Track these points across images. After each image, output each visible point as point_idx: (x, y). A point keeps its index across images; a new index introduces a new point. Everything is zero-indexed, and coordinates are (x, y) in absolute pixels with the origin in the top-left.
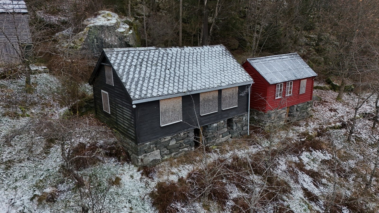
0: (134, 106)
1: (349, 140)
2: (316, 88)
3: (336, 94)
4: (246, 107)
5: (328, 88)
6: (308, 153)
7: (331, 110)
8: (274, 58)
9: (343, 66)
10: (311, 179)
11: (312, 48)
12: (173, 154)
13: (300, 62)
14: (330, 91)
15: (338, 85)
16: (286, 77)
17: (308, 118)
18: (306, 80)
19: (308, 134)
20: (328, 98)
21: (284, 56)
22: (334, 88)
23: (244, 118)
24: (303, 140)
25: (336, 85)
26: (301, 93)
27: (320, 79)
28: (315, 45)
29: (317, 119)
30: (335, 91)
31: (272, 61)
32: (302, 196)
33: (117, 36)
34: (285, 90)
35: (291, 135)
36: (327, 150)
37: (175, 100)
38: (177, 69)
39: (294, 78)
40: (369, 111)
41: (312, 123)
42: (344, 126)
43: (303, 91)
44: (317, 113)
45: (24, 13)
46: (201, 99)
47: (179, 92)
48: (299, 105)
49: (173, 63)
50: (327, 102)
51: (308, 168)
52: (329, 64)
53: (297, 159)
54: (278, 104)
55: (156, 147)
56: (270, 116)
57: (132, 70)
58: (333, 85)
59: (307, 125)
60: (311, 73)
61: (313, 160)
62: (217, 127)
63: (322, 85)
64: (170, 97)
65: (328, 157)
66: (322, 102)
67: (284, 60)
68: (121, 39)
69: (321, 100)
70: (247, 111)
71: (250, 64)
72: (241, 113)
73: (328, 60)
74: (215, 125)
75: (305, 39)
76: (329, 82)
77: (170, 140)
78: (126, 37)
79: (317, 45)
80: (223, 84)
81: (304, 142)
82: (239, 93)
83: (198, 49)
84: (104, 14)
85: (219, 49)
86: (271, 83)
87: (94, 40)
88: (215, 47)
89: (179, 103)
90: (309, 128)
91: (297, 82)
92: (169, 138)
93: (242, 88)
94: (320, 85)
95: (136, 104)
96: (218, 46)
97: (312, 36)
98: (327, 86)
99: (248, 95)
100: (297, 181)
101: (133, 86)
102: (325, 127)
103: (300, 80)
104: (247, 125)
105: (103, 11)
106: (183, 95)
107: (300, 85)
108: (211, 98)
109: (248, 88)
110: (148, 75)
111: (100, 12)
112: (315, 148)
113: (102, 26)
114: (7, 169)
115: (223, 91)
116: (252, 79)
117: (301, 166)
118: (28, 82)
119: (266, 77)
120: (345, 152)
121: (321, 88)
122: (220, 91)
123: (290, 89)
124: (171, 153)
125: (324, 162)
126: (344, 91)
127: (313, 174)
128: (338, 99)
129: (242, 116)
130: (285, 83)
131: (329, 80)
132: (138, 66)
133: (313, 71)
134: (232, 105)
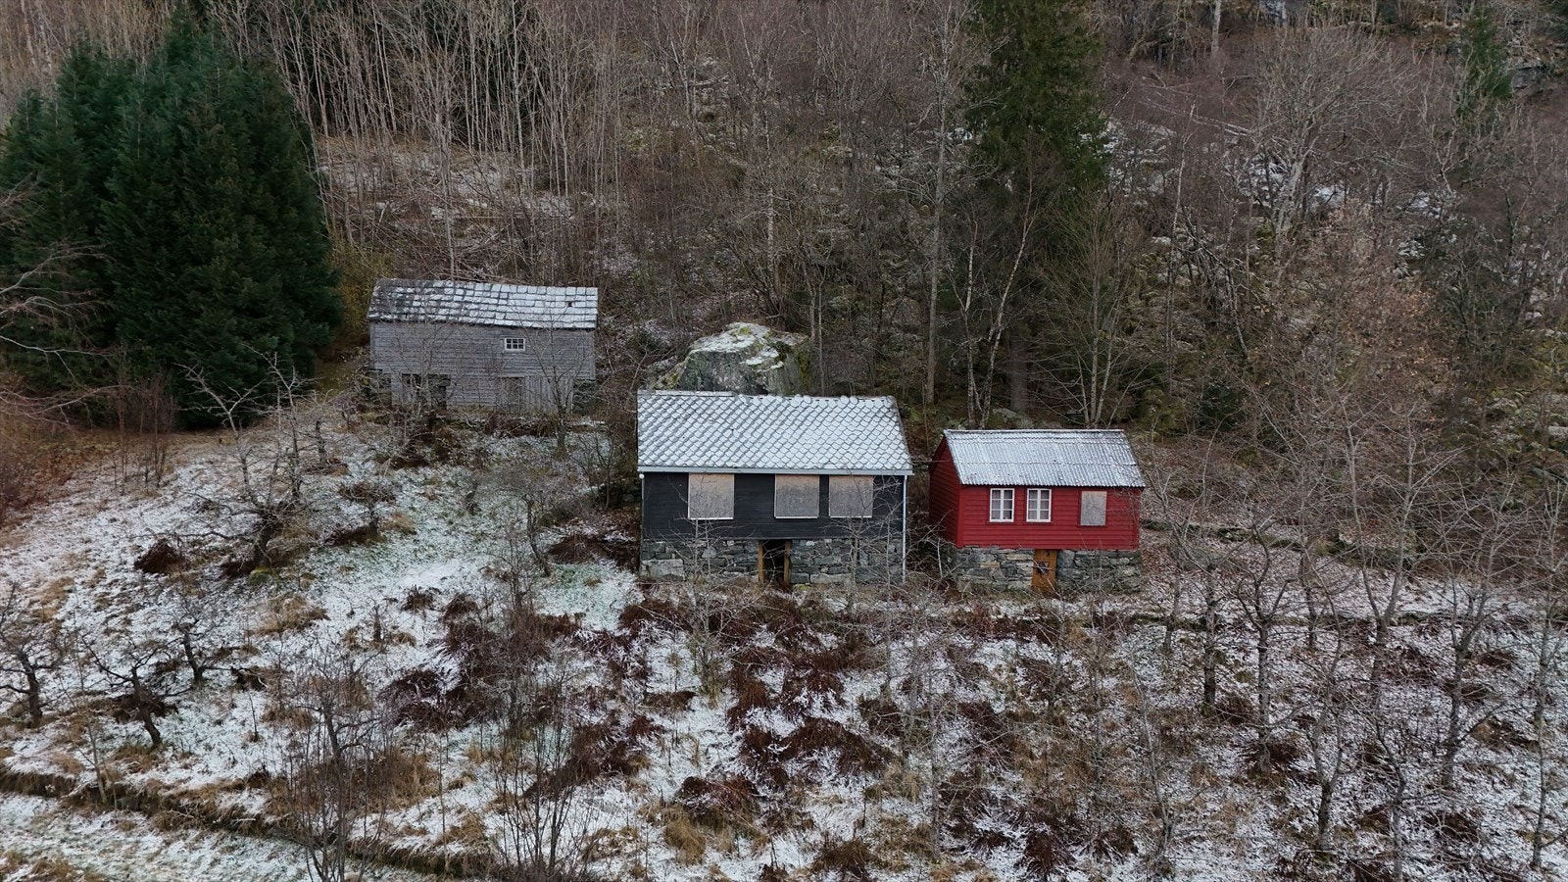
0: (639, 475)
4: (893, 523)
12: (709, 575)
13: (1114, 450)
16: (1025, 477)
17: (1120, 592)
18: (1105, 493)
23: (891, 546)
26: (1085, 523)
33: (742, 373)
34: (1021, 505)
37: (720, 478)
38: (750, 430)
43: (1093, 519)
45: (587, 330)
46: (778, 485)
47: (731, 467)
48: (1079, 553)
49: (751, 421)
54: (1000, 537)
55: (676, 552)
56: (973, 559)
62: (814, 549)
64: (710, 472)
68: (748, 379)
70: (901, 535)
72: (882, 534)
74: (810, 543)
77: (704, 548)
78: (759, 375)
84: (736, 330)
86: (967, 481)
87: (696, 380)
89: (728, 484)
91: (1069, 492)
92: (703, 544)
95: (645, 473)
103: (1075, 489)
104: (900, 564)
105: (736, 324)
106: (736, 471)
107: (1079, 502)
108: (802, 488)
110: (688, 434)
111: (731, 325)
113: (714, 353)
114: (476, 541)
115: (835, 479)
116: (908, 467)
118: (561, 442)
119: (961, 469)
122: (824, 479)
123: (1044, 506)
124: (705, 573)
129: (885, 540)
130: (1022, 489)
133: (1141, 477)
134: (857, 511)
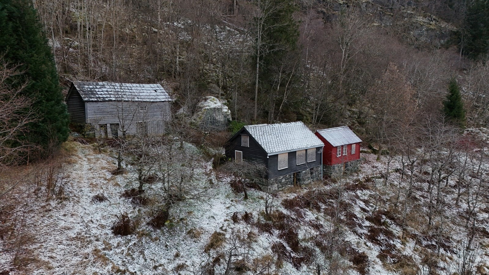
0: (268, 157)
1: (385, 185)
2: (362, 152)
3: (376, 156)
4: (320, 161)
5: (370, 152)
6: (361, 191)
7: (373, 167)
8: (333, 130)
9: (380, 135)
10: (364, 203)
11: (355, 120)
12: (283, 188)
13: (350, 132)
14: (372, 154)
15: (377, 149)
16: (343, 142)
17: (357, 171)
18: (355, 145)
19: (360, 180)
20: (370, 159)
21: (339, 128)
22: (375, 152)
23: (320, 168)
24: (356, 183)
25: (376, 150)
26: (352, 154)
27: (364, 144)
28: (357, 117)
29: (364, 172)
30: (375, 154)
31: (332, 132)
32: (360, 210)
33: (223, 115)
34: (342, 151)
35: (348, 181)
36: (372, 190)
37: (285, 154)
38: (282, 137)
39: (347, 143)
40: (399, 168)
41: (361, 175)
42: (382, 176)
43: (353, 152)
44: (364, 169)
46: (297, 154)
47: (287, 150)
48: (352, 162)
49: (279, 133)
50: (370, 162)
51: (362, 198)
52: (369, 133)
53: (354, 194)
54: (339, 161)
55: (276, 182)
56: (334, 169)
57: (261, 137)
58: (374, 150)
59: (358, 176)
60: (358, 140)
61: (364, 195)
62: (305, 173)
63: (366, 150)
64: (283, 153)
65: (373, 193)
66: (366, 162)
67: (340, 131)
69: (366, 160)
70: (321, 164)
71: (319, 134)
72: (318, 165)
73: (368, 130)
74: (304, 172)
75: (348, 113)
76: (370, 147)
77: (282, 179)
79: (359, 117)
80: (308, 146)
81: (357, 185)
82: (316, 152)
83: (289, 124)
84: (211, 99)
85: (300, 124)
86: (334, 146)
88: (297, 122)
89: (286, 157)
90: (359, 177)
91: (350, 146)
92: (282, 177)
93: (318, 149)
94: (364, 150)
96: (299, 122)
97: (354, 110)
98: (369, 150)
99: (321, 153)
100: (356, 204)
101: (265, 147)
102: (370, 176)
103: (351, 144)
104: (321, 173)
105: (210, 97)
106: (289, 152)
107: (351, 148)
108: (302, 154)
109: (321, 148)
110: (269, 140)
111: (207, 97)
112: (365, 189)
115: (308, 150)
116: (323, 143)
117: (358, 197)
119: (330, 142)
120: (383, 191)
121: (365, 152)
122: (306, 150)
123: (346, 150)
124: (282, 187)
125: (371, 196)
126: (382, 154)
127: (365, 201)
128: (378, 159)
129: (318, 167)
130: (342, 146)
131: (370, 145)
132: (263, 135)
133: (359, 139)
134: (313, 159)
